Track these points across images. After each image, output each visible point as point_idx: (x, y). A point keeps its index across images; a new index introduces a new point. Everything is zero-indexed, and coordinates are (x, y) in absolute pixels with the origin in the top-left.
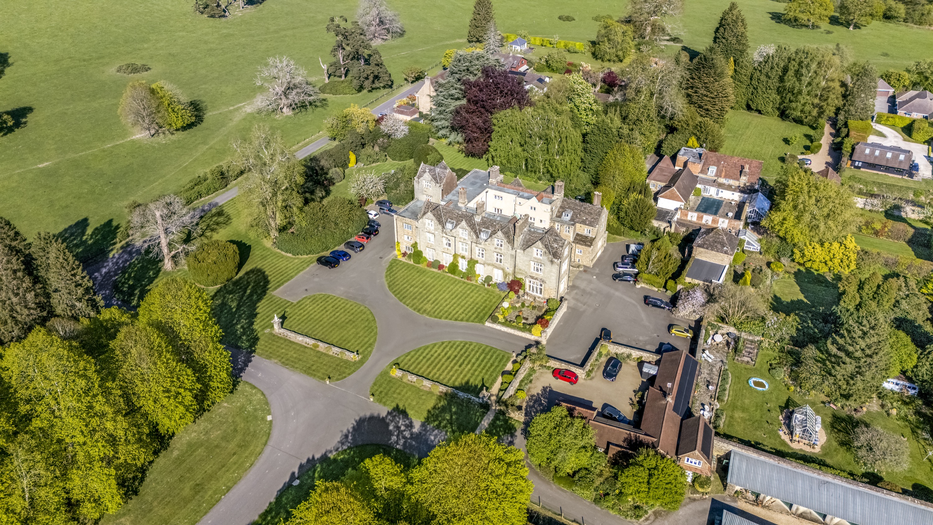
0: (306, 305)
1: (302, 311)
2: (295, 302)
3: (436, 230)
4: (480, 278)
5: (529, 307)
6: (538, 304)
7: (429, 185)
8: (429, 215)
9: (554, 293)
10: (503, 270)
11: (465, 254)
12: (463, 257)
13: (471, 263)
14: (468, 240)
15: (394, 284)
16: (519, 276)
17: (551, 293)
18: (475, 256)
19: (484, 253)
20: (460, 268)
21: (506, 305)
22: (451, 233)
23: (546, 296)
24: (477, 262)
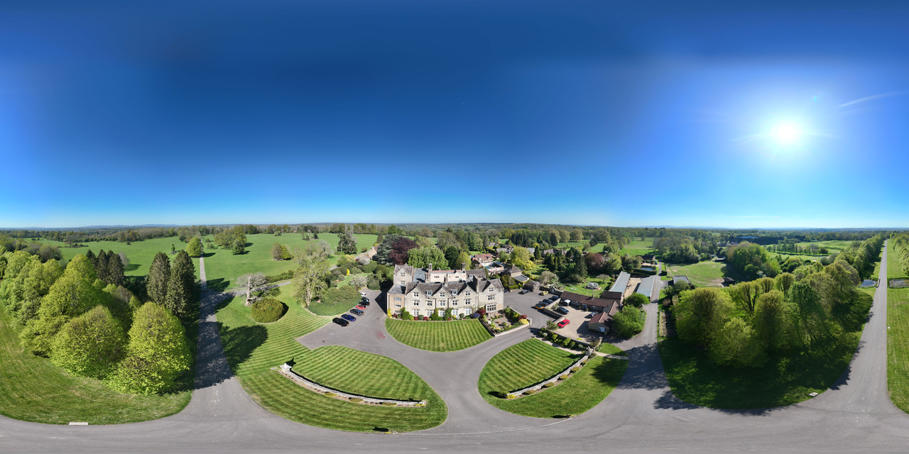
0: (322, 354)
1: (317, 359)
2: (312, 350)
3: (421, 297)
4: (458, 317)
5: (496, 318)
6: (498, 315)
7: (403, 275)
8: (416, 290)
9: (502, 306)
10: (471, 307)
11: (443, 306)
12: (442, 309)
13: (448, 311)
14: (446, 298)
15: (398, 335)
16: (481, 307)
17: (500, 307)
18: (451, 305)
19: (458, 302)
20: (439, 316)
21: (490, 322)
22: (433, 297)
23: (498, 309)
24: (453, 309)
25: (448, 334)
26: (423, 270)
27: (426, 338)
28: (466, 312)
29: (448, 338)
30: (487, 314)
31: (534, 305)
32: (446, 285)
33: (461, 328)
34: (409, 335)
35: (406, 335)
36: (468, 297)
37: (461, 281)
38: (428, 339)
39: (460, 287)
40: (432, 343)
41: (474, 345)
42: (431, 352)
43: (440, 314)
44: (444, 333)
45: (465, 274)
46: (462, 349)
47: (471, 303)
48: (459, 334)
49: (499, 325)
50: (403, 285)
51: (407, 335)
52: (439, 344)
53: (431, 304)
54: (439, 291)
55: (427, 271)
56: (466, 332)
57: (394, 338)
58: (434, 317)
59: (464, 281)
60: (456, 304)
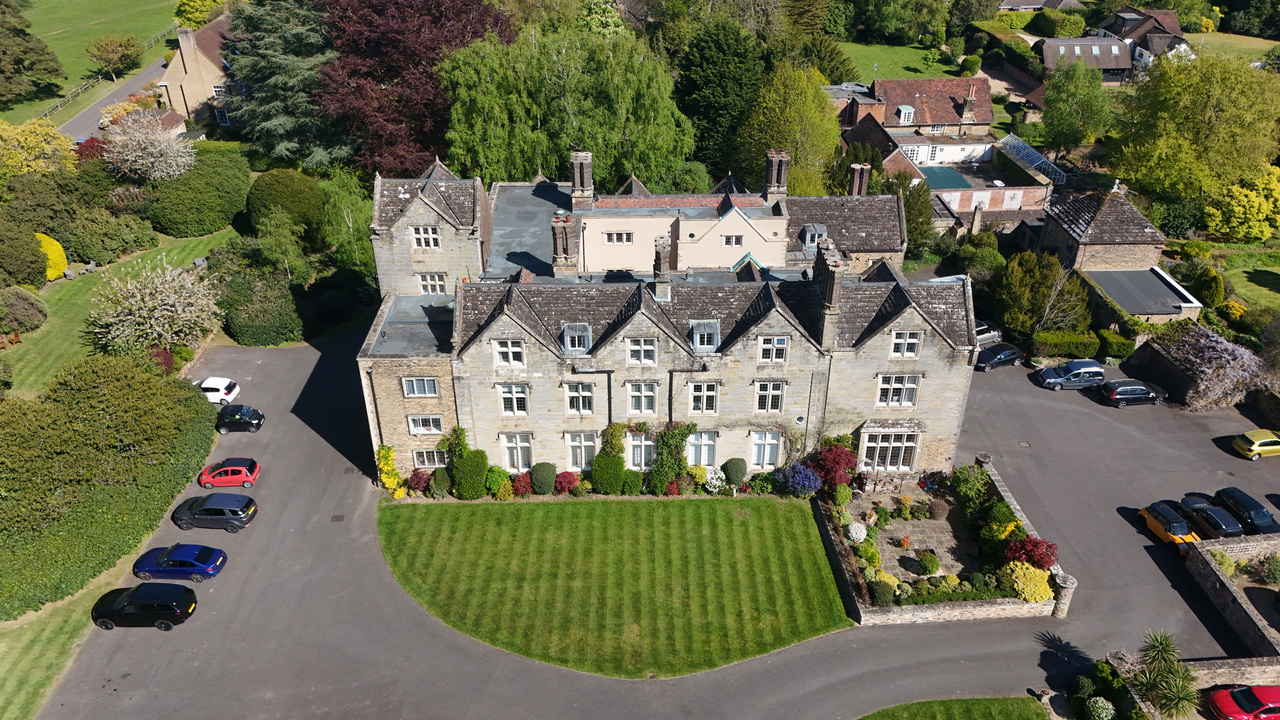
3: (533, 367)
4: (712, 475)
5: (898, 513)
6: (914, 496)
7: (429, 238)
8: (506, 325)
9: (950, 449)
10: (781, 430)
11: (646, 415)
12: (639, 429)
13: (669, 440)
14: (658, 368)
15: (451, 595)
16: (833, 433)
17: (938, 453)
18: (685, 412)
19: (718, 393)
20: (629, 465)
21: (859, 532)
22: (595, 363)
23: (922, 464)
24: (691, 429)
25: (660, 573)
26: (542, 191)
27: (568, 592)
28: (758, 455)
29: (660, 596)
30: (859, 481)
31: (1141, 502)
32: (664, 295)
33: (722, 539)
34: (495, 586)
35: (485, 590)
36: (772, 369)
37: (746, 272)
38: (576, 599)
39: (738, 307)
40: (592, 623)
41: (762, 647)
42: (588, 675)
43: (633, 455)
44: (644, 567)
45: (780, 224)
46: (711, 664)
47: (785, 402)
48: (710, 577)
49: (904, 562)
50: (435, 299)
51: (487, 581)
52: (618, 629)
53: (588, 403)
54: (628, 329)
55: (565, 202)
56: (742, 567)
57: (434, 618)
58: (602, 471)
59: (765, 272)
60: (711, 401)
